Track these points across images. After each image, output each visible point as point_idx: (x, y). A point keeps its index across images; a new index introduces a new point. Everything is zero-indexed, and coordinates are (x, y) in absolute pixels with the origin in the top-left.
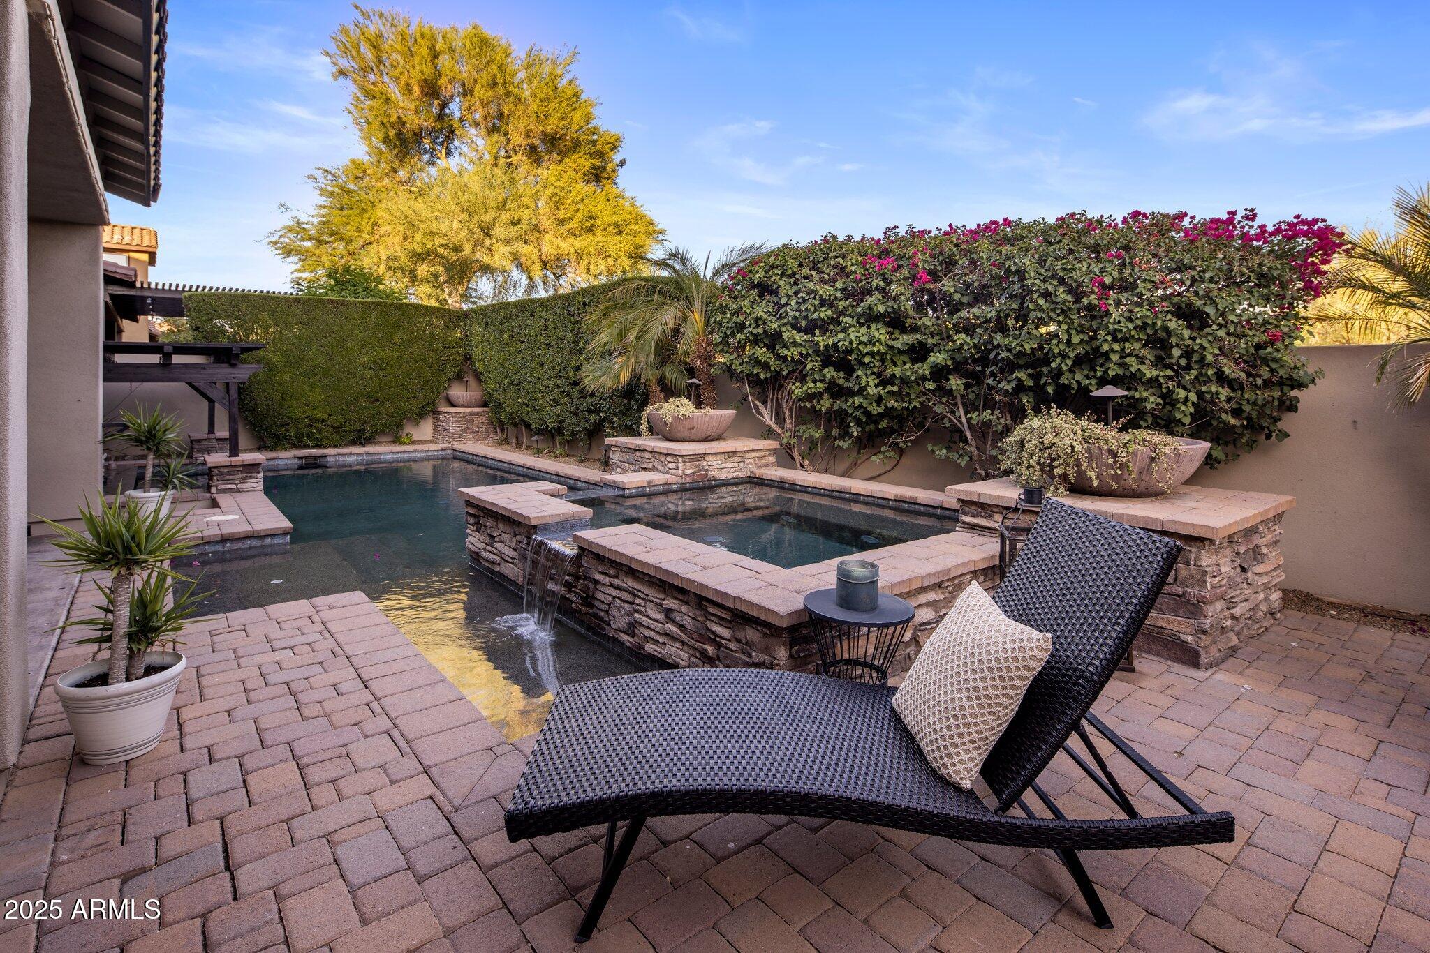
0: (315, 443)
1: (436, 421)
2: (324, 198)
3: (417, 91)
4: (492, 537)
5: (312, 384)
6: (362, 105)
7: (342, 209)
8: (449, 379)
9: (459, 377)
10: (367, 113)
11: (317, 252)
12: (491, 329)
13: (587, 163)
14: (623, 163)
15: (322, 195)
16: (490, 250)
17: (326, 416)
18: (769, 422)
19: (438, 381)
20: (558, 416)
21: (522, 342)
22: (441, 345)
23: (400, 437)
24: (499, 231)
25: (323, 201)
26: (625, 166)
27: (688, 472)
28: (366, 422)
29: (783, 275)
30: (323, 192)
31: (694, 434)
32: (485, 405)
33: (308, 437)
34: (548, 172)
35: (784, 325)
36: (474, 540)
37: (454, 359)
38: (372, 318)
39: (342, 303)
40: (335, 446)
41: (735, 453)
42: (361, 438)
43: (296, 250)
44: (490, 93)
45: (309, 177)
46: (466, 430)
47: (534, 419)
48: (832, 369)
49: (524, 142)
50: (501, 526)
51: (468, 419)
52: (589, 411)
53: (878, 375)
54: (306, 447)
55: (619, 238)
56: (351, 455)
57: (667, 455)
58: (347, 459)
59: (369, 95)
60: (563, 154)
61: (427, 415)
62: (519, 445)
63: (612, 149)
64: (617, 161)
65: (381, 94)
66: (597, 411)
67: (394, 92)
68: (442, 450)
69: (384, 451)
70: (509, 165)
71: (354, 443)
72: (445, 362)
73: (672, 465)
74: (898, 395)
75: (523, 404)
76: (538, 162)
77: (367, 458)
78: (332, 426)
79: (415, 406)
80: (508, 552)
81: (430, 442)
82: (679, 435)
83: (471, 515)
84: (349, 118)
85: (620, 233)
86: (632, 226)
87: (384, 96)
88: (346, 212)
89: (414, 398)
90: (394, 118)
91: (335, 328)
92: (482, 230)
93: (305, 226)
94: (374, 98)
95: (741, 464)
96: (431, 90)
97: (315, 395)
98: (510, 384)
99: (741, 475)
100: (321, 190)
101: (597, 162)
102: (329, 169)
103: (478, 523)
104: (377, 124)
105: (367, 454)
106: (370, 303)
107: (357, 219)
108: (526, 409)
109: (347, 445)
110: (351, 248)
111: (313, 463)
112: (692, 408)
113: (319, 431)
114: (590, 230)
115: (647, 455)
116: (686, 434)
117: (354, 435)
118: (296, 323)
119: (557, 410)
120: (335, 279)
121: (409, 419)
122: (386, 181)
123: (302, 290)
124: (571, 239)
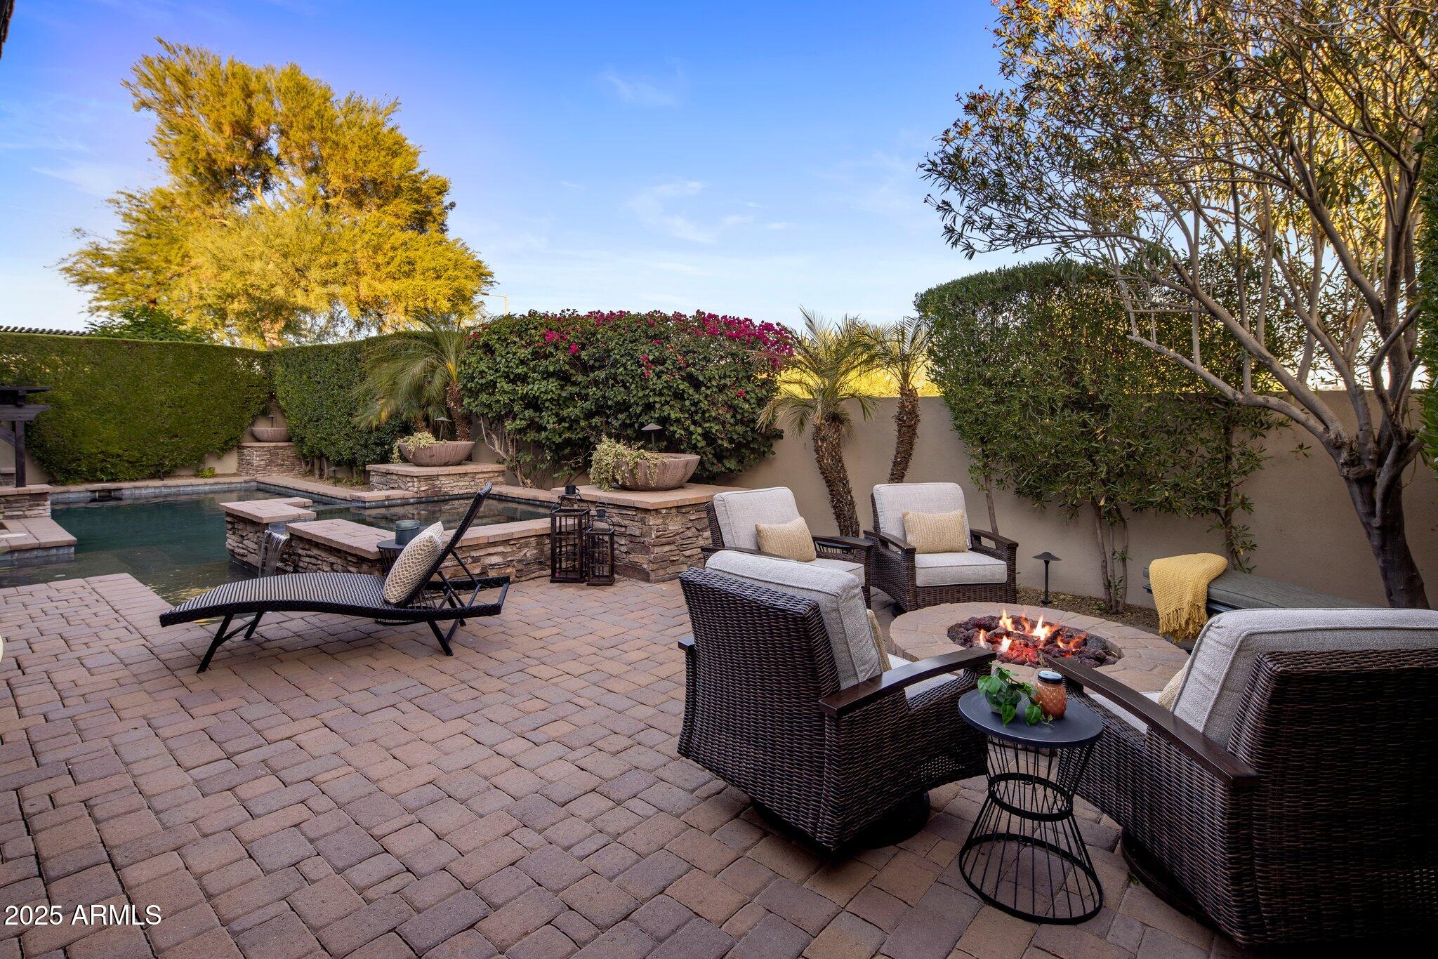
0: (110, 477)
1: (241, 456)
2: (128, 225)
3: (227, 130)
4: (242, 537)
5: (105, 421)
6: (168, 139)
7: (149, 237)
8: (253, 416)
9: (264, 413)
10: (173, 148)
11: (120, 280)
12: (291, 370)
13: (408, 208)
14: (452, 205)
15: (125, 221)
16: (307, 291)
17: (121, 452)
18: (499, 451)
19: (241, 418)
20: (351, 448)
21: (319, 383)
22: (243, 385)
23: (202, 471)
24: (314, 274)
25: (127, 227)
26: (454, 209)
27: (423, 489)
28: (164, 457)
29: (499, 339)
30: (127, 217)
31: (434, 460)
32: (290, 440)
33: (102, 471)
34: (368, 216)
35: (499, 377)
36: (231, 542)
37: (258, 397)
38: (170, 359)
39: (137, 344)
40: (131, 480)
41: (466, 474)
42: (160, 472)
43: (95, 278)
44: (306, 136)
45: (110, 201)
46: (270, 463)
47: (330, 451)
48: (531, 411)
49: (344, 186)
50: (248, 528)
51: (273, 453)
52: (376, 444)
53: (557, 415)
54: (101, 481)
55: (439, 282)
56: (149, 488)
57: (407, 476)
58: (144, 491)
59: (174, 128)
60: (386, 201)
61: (231, 449)
62: (321, 476)
63: (440, 193)
64: (446, 203)
65: (189, 130)
66: (382, 444)
67: (205, 128)
68: (246, 482)
69: (184, 484)
70: (327, 206)
71: (152, 477)
72: (248, 400)
73: (410, 484)
74: (570, 428)
75: (322, 438)
76: (360, 205)
77: (165, 491)
78: (128, 461)
79: (217, 442)
80: (252, 545)
81: (234, 475)
82: (423, 462)
83: (229, 522)
84: (154, 151)
85: (438, 277)
86: (450, 272)
87: (191, 134)
88: (154, 241)
89: (216, 433)
90: (203, 155)
91: (130, 368)
92: (297, 270)
93: (105, 252)
94: (181, 133)
95: (472, 483)
96: (243, 129)
97: (109, 431)
98: (310, 420)
99: (472, 491)
100: (125, 215)
101: (420, 208)
102: (134, 193)
103: (233, 528)
104: (183, 161)
105: (166, 487)
106: (167, 344)
107: (166, 249)
108: (324, 443)
109: (143, 479)
110: (161, 278)
111: (107, 495)
112: (433, 440)
113: (114, 465)
114: (408, 275)
115: (395, 477)
116: (428, 461)
117: (152, 470)
118: (88, 363)
119: (351, 444)
120: (132, 319)
121: (211, 454)
122: (197, 213)
123: (95, 330)
124: (389, 282)
